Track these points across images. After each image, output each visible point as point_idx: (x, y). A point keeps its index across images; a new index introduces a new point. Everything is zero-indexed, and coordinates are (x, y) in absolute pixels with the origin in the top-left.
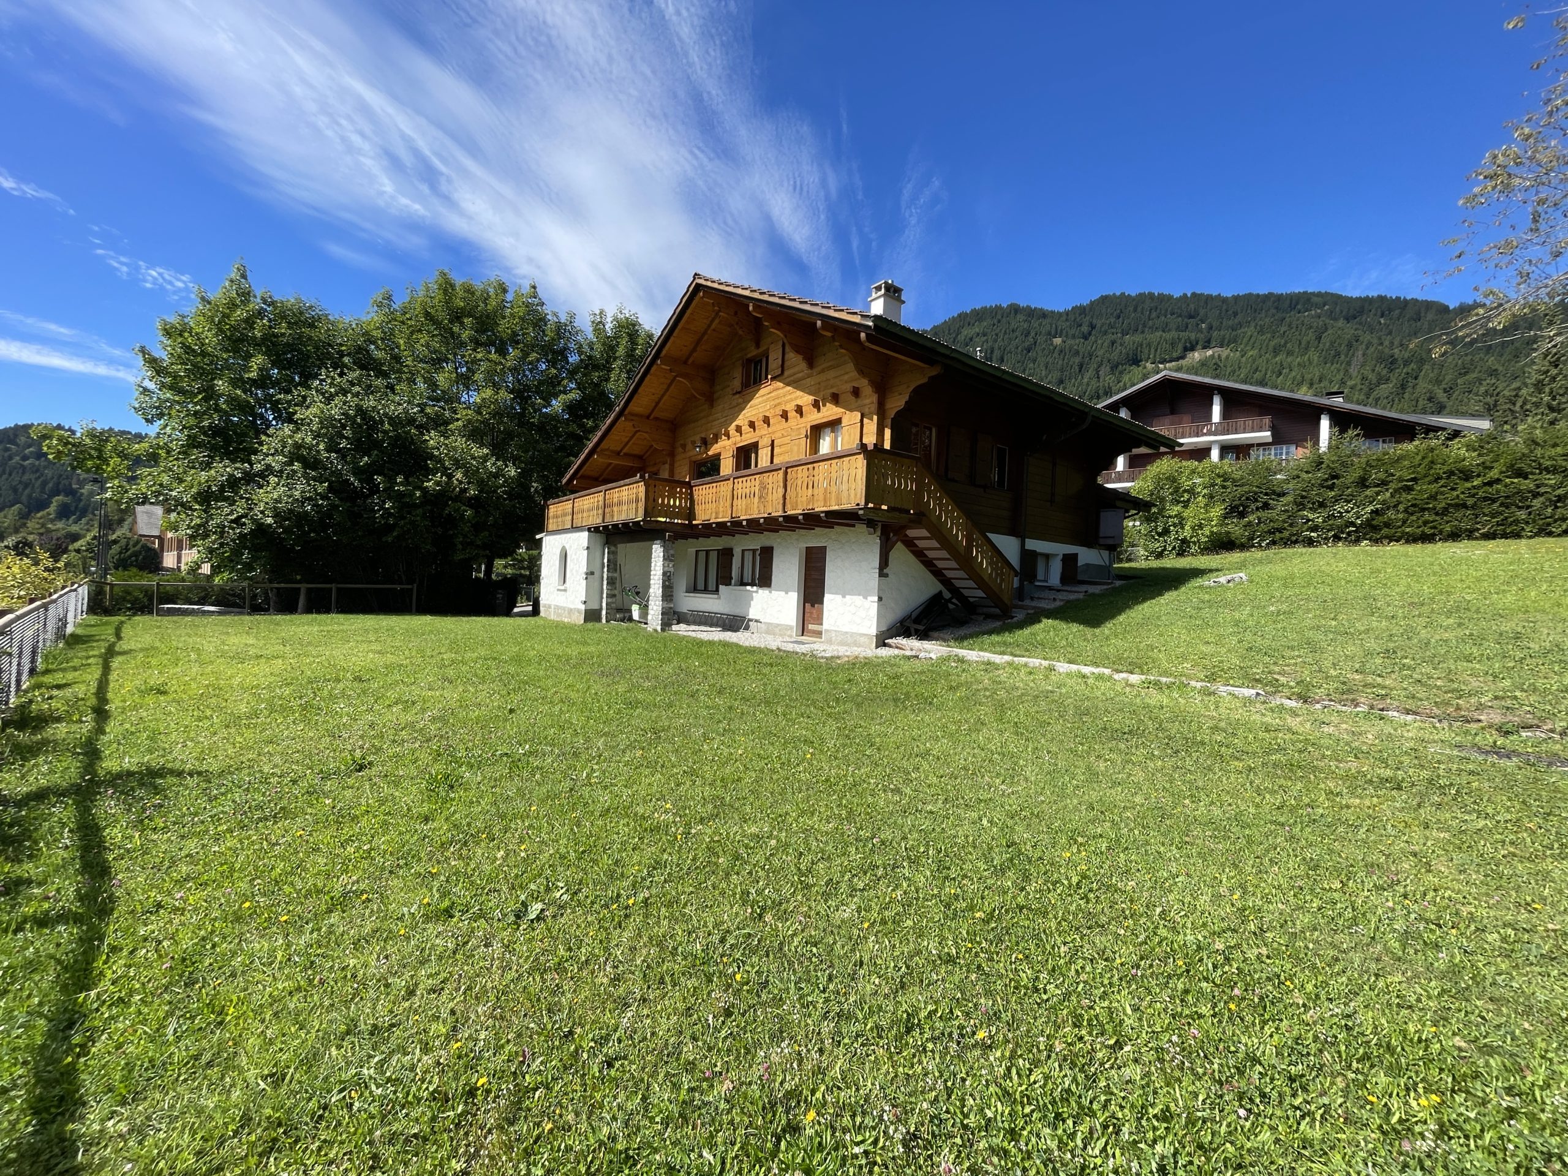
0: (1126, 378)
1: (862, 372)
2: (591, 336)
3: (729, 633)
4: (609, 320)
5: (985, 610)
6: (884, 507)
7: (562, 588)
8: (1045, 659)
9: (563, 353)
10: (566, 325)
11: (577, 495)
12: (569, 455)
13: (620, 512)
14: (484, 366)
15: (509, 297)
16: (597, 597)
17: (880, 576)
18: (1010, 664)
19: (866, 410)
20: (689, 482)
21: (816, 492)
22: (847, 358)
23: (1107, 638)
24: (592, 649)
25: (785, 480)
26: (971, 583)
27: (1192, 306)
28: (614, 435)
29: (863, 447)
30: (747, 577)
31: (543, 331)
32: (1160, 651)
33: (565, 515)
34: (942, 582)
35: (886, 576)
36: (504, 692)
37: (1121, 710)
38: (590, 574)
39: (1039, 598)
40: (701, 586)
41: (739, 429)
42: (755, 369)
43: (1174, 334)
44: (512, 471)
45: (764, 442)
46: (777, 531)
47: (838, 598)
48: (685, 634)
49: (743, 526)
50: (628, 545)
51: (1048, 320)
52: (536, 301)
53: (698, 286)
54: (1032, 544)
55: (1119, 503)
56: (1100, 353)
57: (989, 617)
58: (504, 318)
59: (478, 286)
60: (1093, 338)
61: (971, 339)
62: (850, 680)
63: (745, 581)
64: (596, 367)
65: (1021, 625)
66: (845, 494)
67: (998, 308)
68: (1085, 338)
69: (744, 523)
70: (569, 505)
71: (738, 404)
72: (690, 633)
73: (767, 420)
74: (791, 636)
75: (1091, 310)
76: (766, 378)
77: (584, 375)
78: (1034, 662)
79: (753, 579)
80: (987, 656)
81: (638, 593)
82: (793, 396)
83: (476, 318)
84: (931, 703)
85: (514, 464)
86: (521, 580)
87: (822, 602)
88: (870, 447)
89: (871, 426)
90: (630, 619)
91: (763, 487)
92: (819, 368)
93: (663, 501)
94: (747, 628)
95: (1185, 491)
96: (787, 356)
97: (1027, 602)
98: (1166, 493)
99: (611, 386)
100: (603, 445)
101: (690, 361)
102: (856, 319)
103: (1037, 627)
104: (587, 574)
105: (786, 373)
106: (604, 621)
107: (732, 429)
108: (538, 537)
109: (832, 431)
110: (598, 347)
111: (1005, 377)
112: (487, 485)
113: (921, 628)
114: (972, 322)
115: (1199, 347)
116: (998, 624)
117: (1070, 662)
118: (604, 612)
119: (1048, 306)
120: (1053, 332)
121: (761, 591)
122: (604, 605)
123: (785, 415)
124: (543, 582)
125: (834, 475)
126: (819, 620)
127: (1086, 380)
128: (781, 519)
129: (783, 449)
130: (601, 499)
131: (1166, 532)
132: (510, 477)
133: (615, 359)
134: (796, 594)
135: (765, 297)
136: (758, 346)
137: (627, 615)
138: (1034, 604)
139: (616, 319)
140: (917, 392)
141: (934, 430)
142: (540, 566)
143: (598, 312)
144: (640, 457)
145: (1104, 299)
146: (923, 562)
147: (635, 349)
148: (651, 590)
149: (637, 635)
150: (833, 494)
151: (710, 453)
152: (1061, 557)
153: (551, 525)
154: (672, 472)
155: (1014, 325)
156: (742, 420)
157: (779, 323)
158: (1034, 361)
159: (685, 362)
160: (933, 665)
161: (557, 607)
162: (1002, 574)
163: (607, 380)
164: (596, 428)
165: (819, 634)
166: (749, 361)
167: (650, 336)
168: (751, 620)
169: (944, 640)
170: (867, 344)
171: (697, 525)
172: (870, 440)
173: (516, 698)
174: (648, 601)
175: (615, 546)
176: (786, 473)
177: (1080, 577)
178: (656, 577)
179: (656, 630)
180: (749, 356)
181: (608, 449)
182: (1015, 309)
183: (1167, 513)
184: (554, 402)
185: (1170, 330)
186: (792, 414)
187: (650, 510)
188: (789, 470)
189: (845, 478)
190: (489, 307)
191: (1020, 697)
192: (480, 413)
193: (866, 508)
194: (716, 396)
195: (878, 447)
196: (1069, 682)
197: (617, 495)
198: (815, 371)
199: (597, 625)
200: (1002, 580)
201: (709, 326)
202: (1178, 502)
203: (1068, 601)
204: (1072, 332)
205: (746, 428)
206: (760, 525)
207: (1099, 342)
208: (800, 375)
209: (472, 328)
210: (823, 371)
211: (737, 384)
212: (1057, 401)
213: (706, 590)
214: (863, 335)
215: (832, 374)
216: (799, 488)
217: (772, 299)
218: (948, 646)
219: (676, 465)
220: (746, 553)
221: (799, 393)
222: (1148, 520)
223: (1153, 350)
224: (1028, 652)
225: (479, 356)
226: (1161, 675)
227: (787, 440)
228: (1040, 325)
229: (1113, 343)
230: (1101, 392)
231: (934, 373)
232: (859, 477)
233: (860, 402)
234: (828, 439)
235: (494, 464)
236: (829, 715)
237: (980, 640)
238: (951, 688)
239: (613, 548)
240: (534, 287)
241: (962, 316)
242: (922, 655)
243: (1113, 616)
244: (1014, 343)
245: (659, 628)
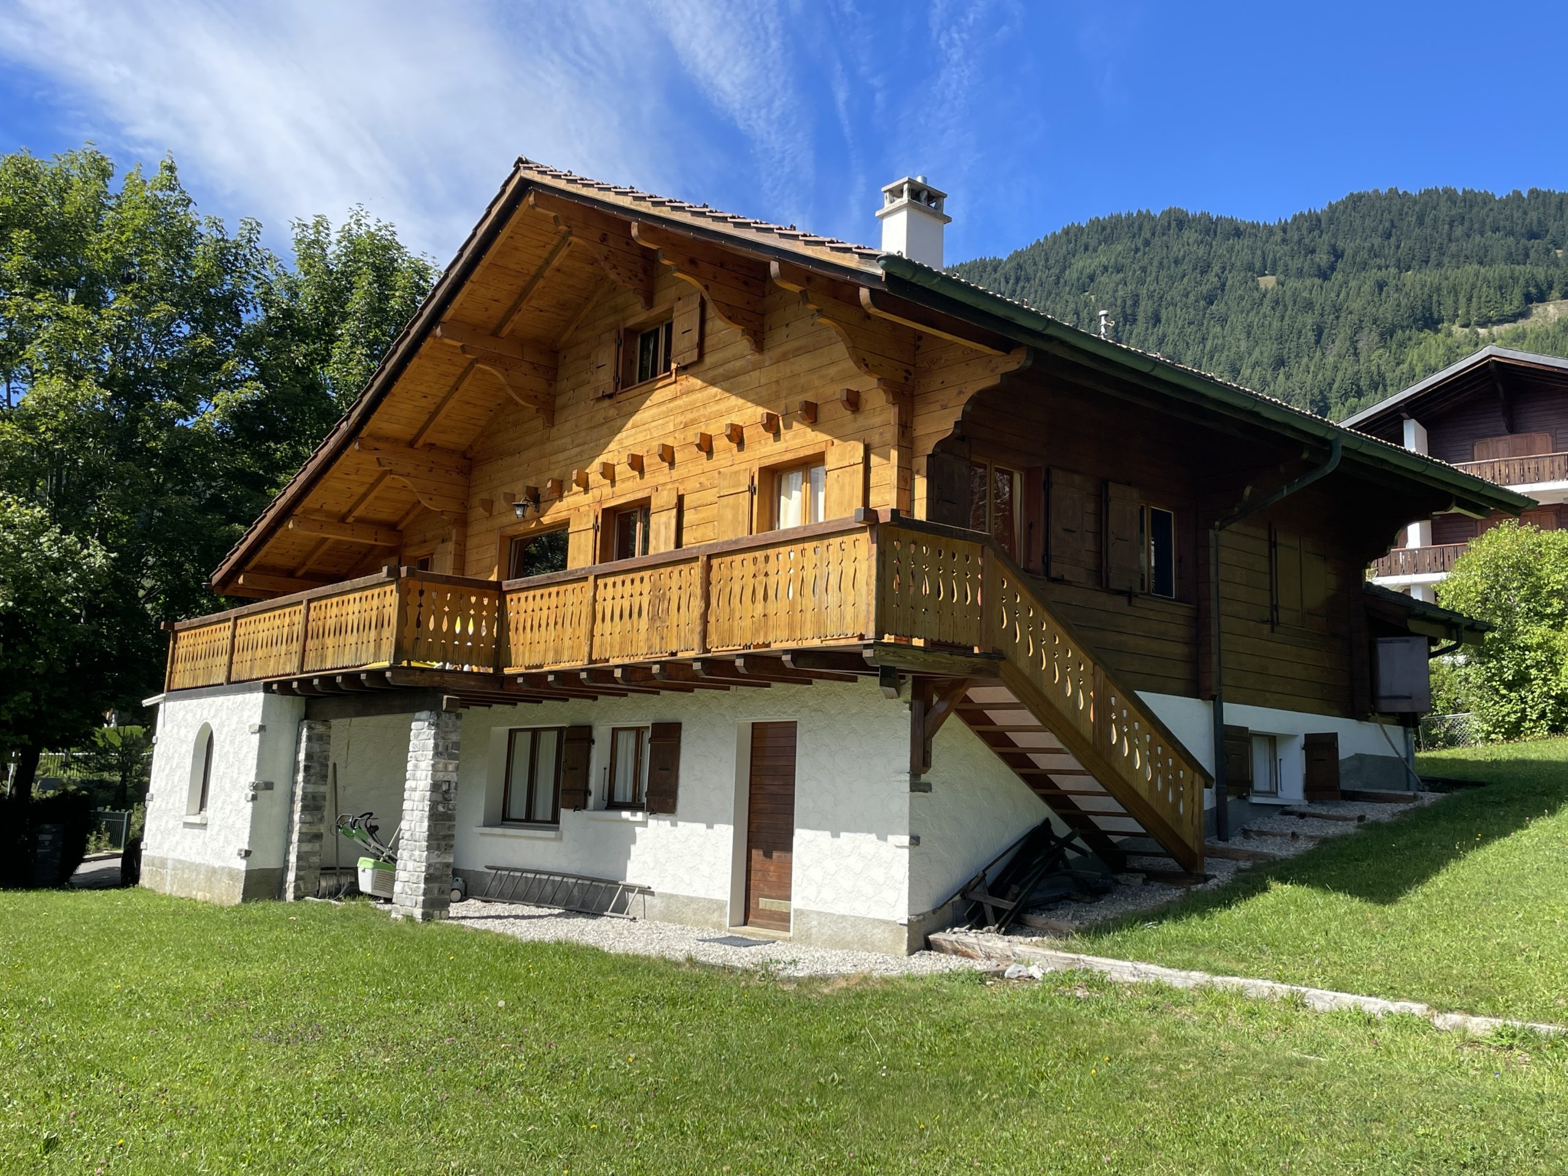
0: (1412, 355)
1: (863, 364)
2: (296, 271)
3: (580, 922)
4: (334, 237)
5: (1146, 861)
6: (918, 642)
7: (196, 819)
8: (1282, 979)
9: (230, 305)
10: (238, 246)
11: (245, 609)
12: (232, 519)
13: (340, 648)
14: (50, 329)
15: (115, 186)
16: (277, 842)
17: (912, 790)
18: (1206, 991)
19: (875, 439)
20: (498, 585)
21: (771, 610)
22: (833, 333)
23: (1414, 929)
24: (256, 971)
25: (707, 583)
26: (1110, 804)
27: (1533, 215)
28: (333, 481)
29: (870, 515)
30: (624, 791)
31: (187, 258)
32: (1528, 960)
33: (214, 653)
34: (1048, 799)
35: (927, 788)
36: (37, 1094)
37: (1453, 1109)
38: (262, 788)
39: (1260, 833)
40: (518, 809)
41: (608, 472)
42: (644, 348)
43: (1500, 270)
44: (98, 557)
45: (663, 499)
46: (690, 690)
47: (824, 836)
48: (478, 925)
49: (615, 680)
50: (356, 721)
51: (1247, 242)
52: (175, 195)
53: (525, 184)
54: (1236, 714)
55: (1413, 625)
56: (1356, 305)
57: (1153, 876)
58: (99, 229)
59: (48, 165)
60: (1338, 277)
61: (1092, 278)
62: (850, 1038)
63: (619, 798)
64: (303, 335)
65: (1226, 898)
66: (834, 612)
67: (1146, 217)
68: (1324, 275)
69: (618, 673)
70: (223, 633)
71: (607, 420)
72: (490, 924)
73: (668, 455)
74: (719, 926)
75: (1331, 221)
76: (667, 368)
77: (275, 350)
78: (1260, 986)
79: (636, 795)
80: (1154, 972)
81: (372, 830)
82: (722, 406)
83: (37, 230)
84: (1033, 1094)
85: (103, 540)
86: (102, 794)
87: (788, 847)
88: (885, 517)
89: (886, 471)
90: (354, 891)
91: (659, 596)
92: (777, 352)
93: (438, 624)
94: (621, 908)
95: (1552, 593)
96: (709, 326)
97: (1237, 843)
98: (1515, 598)
99: (329, 373)
100: (308, 502)
101: (506, 330)
102: (851, 261)
103: (1262, 903)
104: (255, 787)
105: (709, 360)
106: (290, 895)
107: (594, 471)
108: (147, 702)
109: (806, 479)
110: (308, 292)
111: (1158, 373)
112: (38, 586)
113: (1007, 905)
114: (1093, 243)
115: (1555, 293)
116: (1175, 894)
117: (1337, 987)
118: (291, 876)
119: (1244, 216)
120: (1258, 265)
121: (652, 822)
122: (293, 859)
123: (706, 446)
124: (151, 806)
125: (809, 575)
126: (783, 890)
127: (1330, 359)
128: (697, 666)
129: (705, 513)
130: (299, 619)
131: (1521, 680)
132: (92, 571)
133: (344, 318)
134: (730, 829)
135: (664, 212)
136: (649, 303)
137: (345, 881)
138: (1252, 845)
139: (347, 235)
140: (979, 401)
141: (1017, 477)
142: (148, 763)
143: (310, 222)
144: (391, 527)
145: (1356, 201)
146: (1004, 756)
147: (387, 298)
148: (404, 825)
149: (366, 929)
150: (809, 615)
151: (546, 520)
152: (1301, 741)
153: (180, 674)
154: (461, 560)
155: (1177, 250)
156: (615, 452)
157: (693, 262)
158: (1223, 321)
159: (495, 333)
160: (1034, 998)
161: (182, 865)
162: (1177, 781)
163: (325, 360)
164: (297, 460)
165: (782, 920)
166: (631, 333)
167: (421, 272)
168: (630, 889)
169: (1060, 934)
170: (873, 311)
171: (515, 677)
172: (885, 500)
173: (63, 1108)
174: (395, 848)
175: (325, 722)
176: (708, 568)
177: (1345, 785)
178: (417, 795)
179: (410, 918)
180: (630, 323)
181: (319, 510)
182: (1179, 221)
183: (1519, 641)
184: (203, 404)
185: (1493, 261)
186: (721, 444)
187: (407, 644)
188: (715, 562)
189: (834, 581)
190: (68, 208)
191: (1230, 1076)
192: (32, 430)
193: (878, 644)
194: (560, 401)
195: (901, 519)
196: (1342, 1038)
197: (335, 611)
198: (768, 357)
199: (274, 907)
200: (1178, 796)
201: (548, 262)
202: (1542, 617)
203: (1324, 841)
204: (1295, 264)
205: (623, 470)
206: (652, 677)
207: (1353, 284)
208: (738, 364)
209: (27, 250)
210: (784, 357)
211: (605, 378)
212: (1268, 420)
213: (529, 820)
214: (864, 293)
215: (802, 363)
216: (735, 601)
217: (677, 216)
218: (1068, 949)
219: (471, 543)
220: (622, 736)
221: (735, 401)
222: (1483, 654)
223: (1462, 300)
224: (1246, 965)
225: (40, 308)
226: (1535, 1019)
227: (710, 495)
228: (1231, 250)
229: (1381, 286)
230: (1364, 383)
231: (1013, 366)
232: (862, 578)
233: (862, 421)
234: (797, 495)
235: (56, 541)
236: (804, 1130)
237: (1138, 933)
238: (1078, 1054)
239: (320, 728)
240: (171, 169)
241: (1072, 234)
242: (1011, 970)
243: (1422, 877)
244: (1179, 287)
245: (418, 913)
